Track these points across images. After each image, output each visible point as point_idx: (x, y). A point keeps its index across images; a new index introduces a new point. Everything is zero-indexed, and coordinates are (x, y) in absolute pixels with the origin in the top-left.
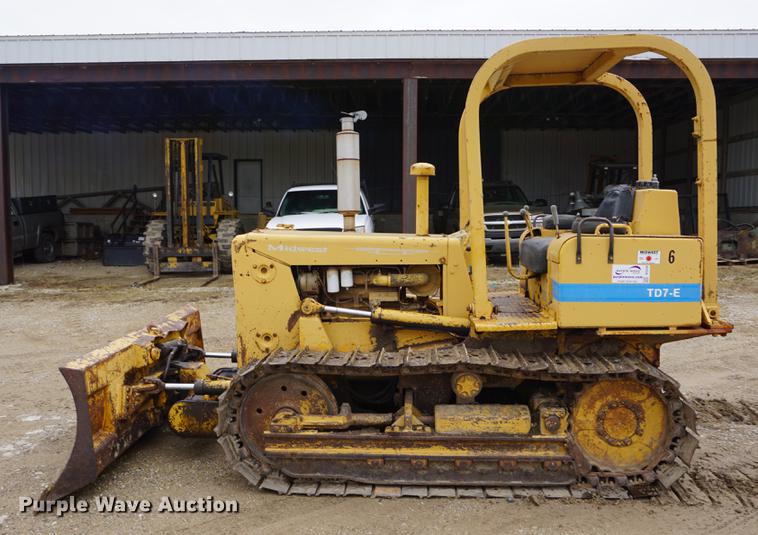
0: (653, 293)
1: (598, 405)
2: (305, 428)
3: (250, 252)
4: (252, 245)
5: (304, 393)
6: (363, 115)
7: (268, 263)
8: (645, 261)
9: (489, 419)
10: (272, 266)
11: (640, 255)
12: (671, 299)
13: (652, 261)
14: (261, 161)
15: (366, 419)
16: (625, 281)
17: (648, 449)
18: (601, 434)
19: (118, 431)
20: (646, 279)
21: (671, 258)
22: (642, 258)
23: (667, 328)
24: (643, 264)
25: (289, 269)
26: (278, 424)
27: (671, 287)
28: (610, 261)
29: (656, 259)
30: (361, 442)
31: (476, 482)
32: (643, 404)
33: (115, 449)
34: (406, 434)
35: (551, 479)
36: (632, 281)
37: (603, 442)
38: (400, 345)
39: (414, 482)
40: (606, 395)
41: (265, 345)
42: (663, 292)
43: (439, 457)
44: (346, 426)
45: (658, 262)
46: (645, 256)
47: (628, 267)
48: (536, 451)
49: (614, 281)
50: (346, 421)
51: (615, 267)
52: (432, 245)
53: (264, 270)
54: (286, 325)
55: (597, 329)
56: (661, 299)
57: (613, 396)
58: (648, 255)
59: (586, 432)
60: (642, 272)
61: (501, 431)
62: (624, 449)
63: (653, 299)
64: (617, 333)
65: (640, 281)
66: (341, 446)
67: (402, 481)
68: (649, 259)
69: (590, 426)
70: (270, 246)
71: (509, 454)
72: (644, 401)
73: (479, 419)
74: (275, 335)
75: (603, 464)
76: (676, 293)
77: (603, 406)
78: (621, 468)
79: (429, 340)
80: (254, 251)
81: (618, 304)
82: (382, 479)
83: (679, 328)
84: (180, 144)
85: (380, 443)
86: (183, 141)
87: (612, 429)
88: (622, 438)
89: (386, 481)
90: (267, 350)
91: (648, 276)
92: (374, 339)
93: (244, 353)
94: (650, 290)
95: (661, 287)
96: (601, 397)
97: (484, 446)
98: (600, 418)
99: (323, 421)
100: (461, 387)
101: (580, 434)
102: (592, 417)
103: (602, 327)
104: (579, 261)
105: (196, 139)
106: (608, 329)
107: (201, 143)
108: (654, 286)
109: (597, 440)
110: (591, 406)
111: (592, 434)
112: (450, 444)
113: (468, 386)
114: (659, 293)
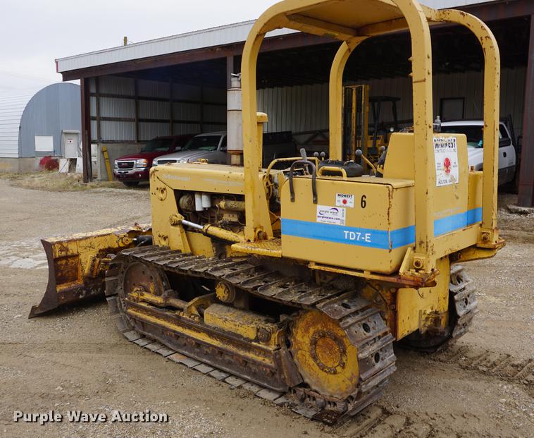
0: (348, 234)
1: (312, 330)
2: (144, 301)
3: (156, 178)
5: (151, 278)
8: (342, 203)
9: (232, 321)
10: (165, 189)
11: (338, 198)
12: (363, 243)
13: (348, 204)
14: (463, 98)
15: (176, 303)
16: (327, 221)
17: (348, 382)
18: (315, 357)
19: (85, 283)
20: (342, 221)
21: (363, 204)
22: (339, 201)
23: (362, 271)
24: (340, 206)
25: (173, 192)
26: (131, 295)
27: (363, 232)
28: (315, 202)
29: (351, 202)
31: (224, 368)
32: (344, 339)
33: (82, 293)
34: (184, 318)
35: (269, 382)
36: (332, 222)
37: (315, 364)
39: (192, 355)
40: (317, 323)
41: (163, 243)
42: (357, 235)
43: (201, 341)
44: (163, 305)
45: (352, 206)
46: (342, 199)
47: (328, 208)
48: (258, 355)
49: (319, 220)
50: (162, 302)
51: (320, 207)
53: (163, 191)
55: (308, 262)
56: (355, 242)
57: (322, 326)
58: (344, 198)
59: (304, 352)
60: (340, 215)
61: (238, 332)
62: (331, 377)
63: (348, 241)
64: (323, 268)
65: (338, 223)
68: (345, 202)
69: (306, 349)
70: (164, 175)
73: (226, 320)
74: (167, 237)
75: (316, 385)
76: (367, 238)
77: (314, 333)
78: (329, 392)
81: (321, 242)
82: (178, 348)
83: (373, 273)
84: (352, 90)
86: (354, 88)
87: (322, 356)
88: (329, 366)
91: (344, 218)
92: (214, 248)
94: (346, 232)
95: (355, 230)
96: (314, 324)
97: (228, 342)
98: (314, 343)
99: (152, 298)
100: (218, 292)
101: (300, 352)
102: (307, 340)
103: (312, 262)
104: (293, 200)
105: (363, 86)
107: (368, 89)
108: (350, 229)
109: (311, 361)
110: (307, 331)
111: (308, 355)
112: (211, 333)
113: (221, 292)
114: (353, 236)
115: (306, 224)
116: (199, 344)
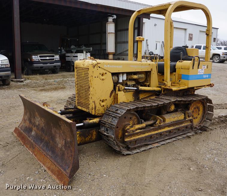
1: (193, 108)
2: (136, 130)
3: (98, 67)
4: (99, 65)
5: (131, 118)
6: (115, 17)
7: (105, 72)
10: (106, 73)
11: (203, 66)
12: (207, 78)
15: (148, 123)
16: (200, 74)
17: (200, 119)
21: (207, 67)
23: (205, 86)
24: (203, 69)
25: (111, 74)
26: (129, 130)
28: (198, 68)
30: (149, 131)
34: (162, 125)
37: (193, 118)
38: (140, 98)
39: (161, 140)
40: (194, 105)
41: (102, 104)
43: (167, 131)
44: (145, 127)
45: (205, 68)
47: (201, 70)
48: (185, 123)
49: (198, 74)
50: (145, 125)
51: (199, 70)
52: (149, 65)
53: (102, 75)
54: (109, 96)
55: (194, 87)
62: (196, 120)
63: (204, 78)
65: (202, 74)
66: (144, 134)
67: (158, 141)
70: (105, 65)
71: (181, 126)
72: (200, 106)
73: (175, 117)
74: (106, 100)
76: (208, 76)
79: (147, 96)
80: (99, 67)
85: (154, 130)
87: (194, 115)
88: (196, 117)
89: (155, 142)
90: (103, 106)
91: (204, 72)
92: (134, 97)
93: (95, 108)
98: (193, 112)
99: (141, 126)
100: (171, 108)
104: (193, 68)
106: (196, 87)
112: (169, 126)
113: (173, 108)
114: (205, 76)
115: (195, 75)
116: (170, 132)
